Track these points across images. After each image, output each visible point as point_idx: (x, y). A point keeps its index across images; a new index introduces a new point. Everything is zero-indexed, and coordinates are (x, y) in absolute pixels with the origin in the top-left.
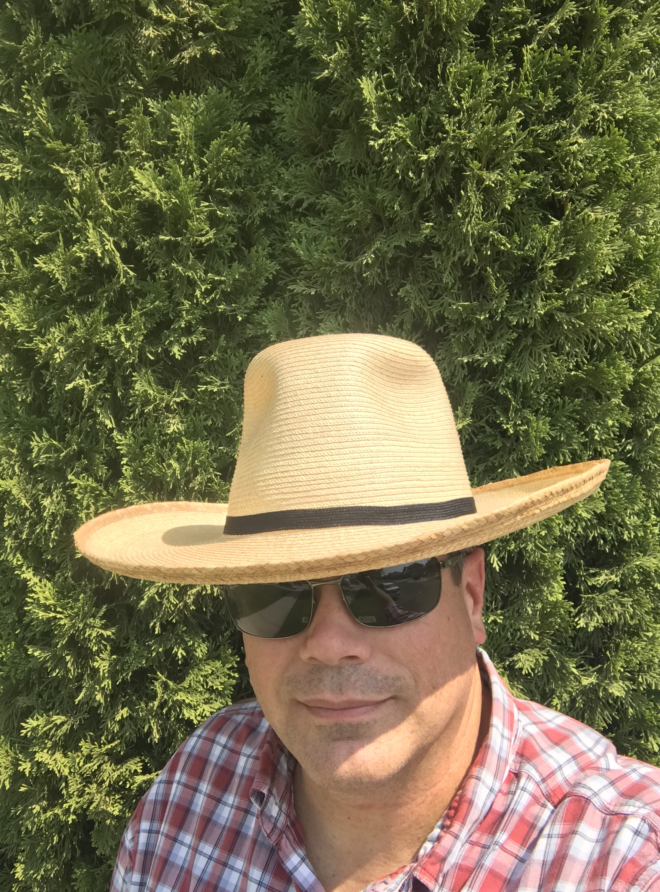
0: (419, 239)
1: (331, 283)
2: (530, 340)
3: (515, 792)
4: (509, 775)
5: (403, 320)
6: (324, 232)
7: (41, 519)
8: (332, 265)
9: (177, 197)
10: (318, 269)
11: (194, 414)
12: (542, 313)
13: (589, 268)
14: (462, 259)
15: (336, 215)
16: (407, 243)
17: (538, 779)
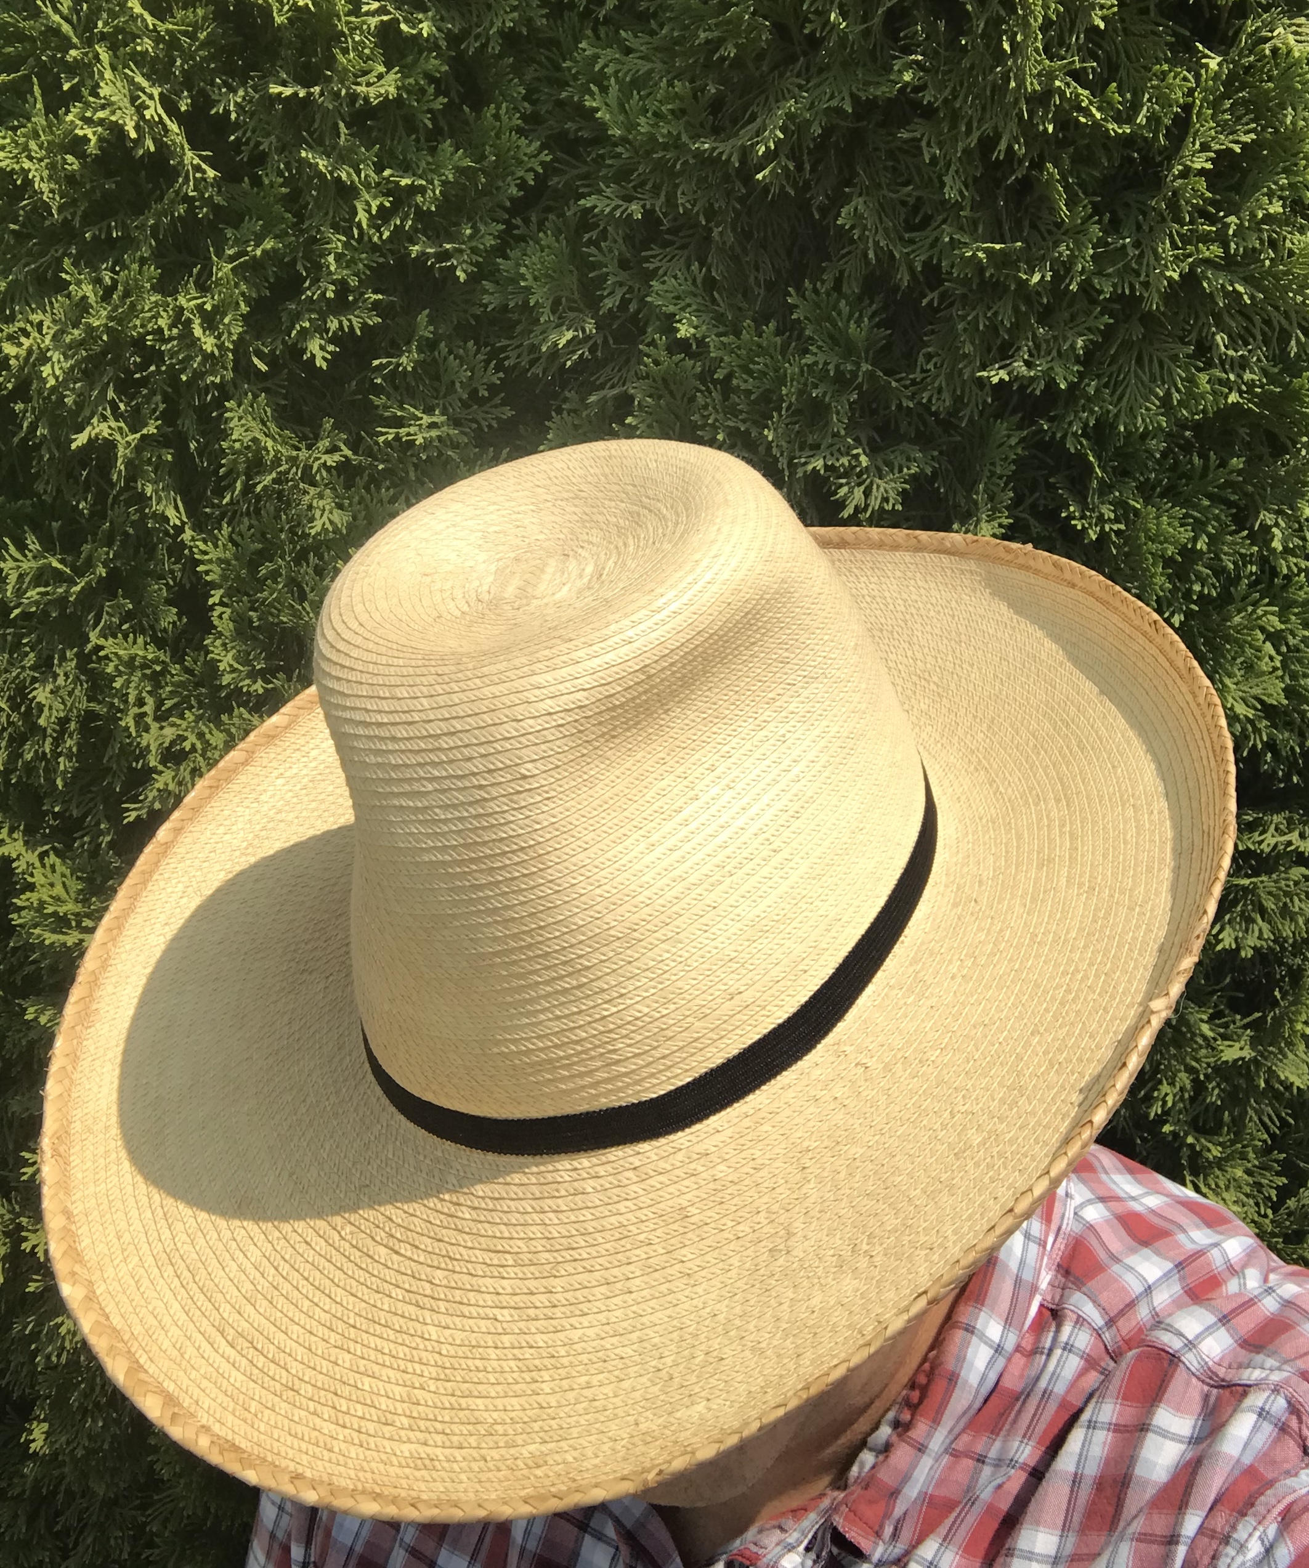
0: (883, 93)
1: (677, 186)
3: (1051, 1350)
4: (1040, 1313)
5: (842, 272)
6: (659, 66)
7: (34, 730)
10: (648, 153)
11: (367, 489)
14: (986, 143)
15: (686, 28)
16: (856, 100)
17: (1098, 1320)
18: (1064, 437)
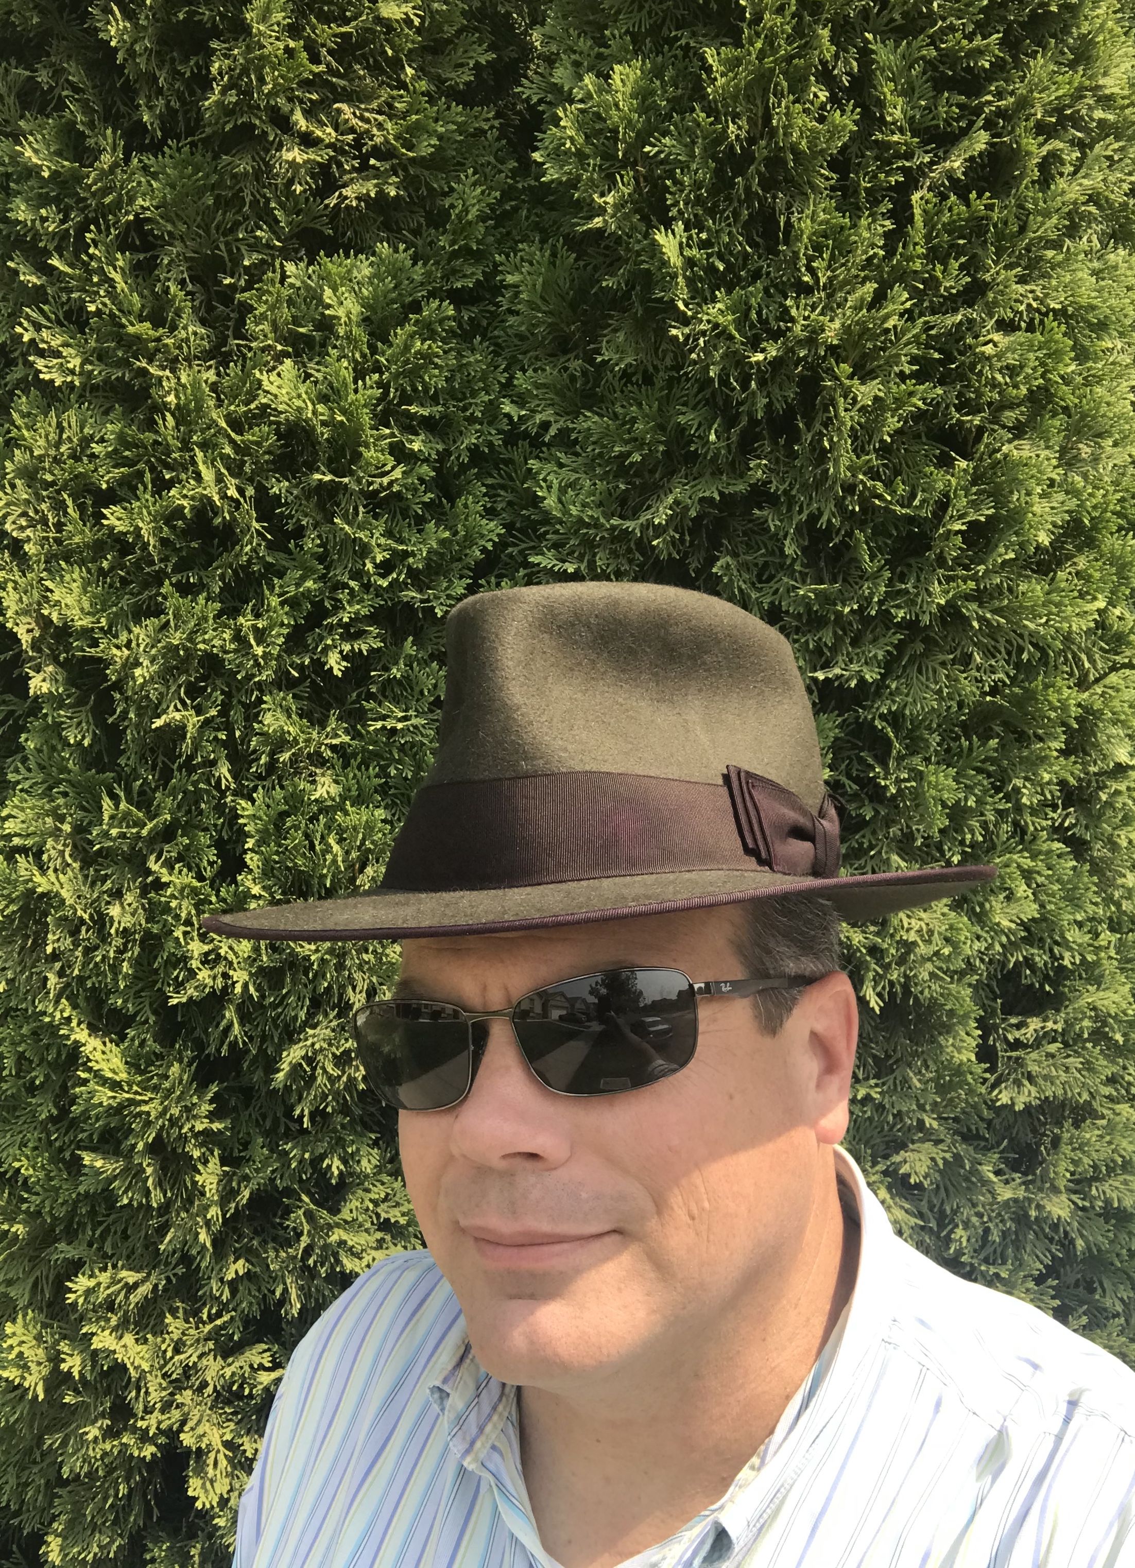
0: (741, 487)
2: (920, 648)
8: (597, 525)
9: (344, 412)
10: (577, 532)
11: (359, 768)
12: (943, 602)
13: (1017, 534)
14: (814, 518)
15: (604, 446)
16: (721, 494)
18: (873, 719)
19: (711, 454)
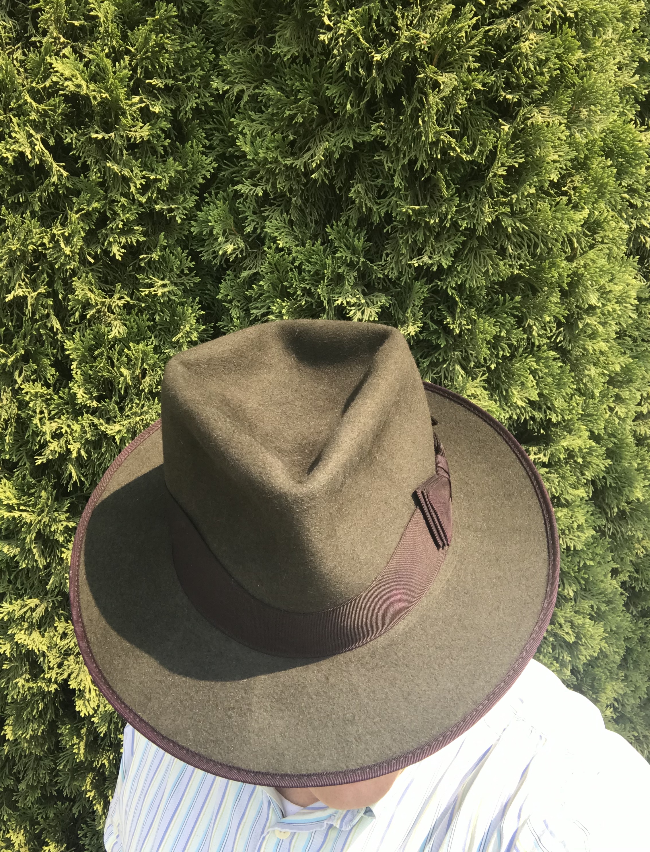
2: (476, 244)
8: (276, 162)
9: (107, 90)
12: (490, 220)
13: (537, 175)
19: (347, 115)
